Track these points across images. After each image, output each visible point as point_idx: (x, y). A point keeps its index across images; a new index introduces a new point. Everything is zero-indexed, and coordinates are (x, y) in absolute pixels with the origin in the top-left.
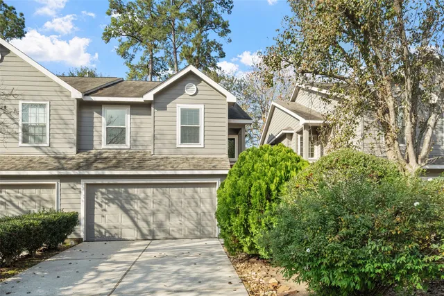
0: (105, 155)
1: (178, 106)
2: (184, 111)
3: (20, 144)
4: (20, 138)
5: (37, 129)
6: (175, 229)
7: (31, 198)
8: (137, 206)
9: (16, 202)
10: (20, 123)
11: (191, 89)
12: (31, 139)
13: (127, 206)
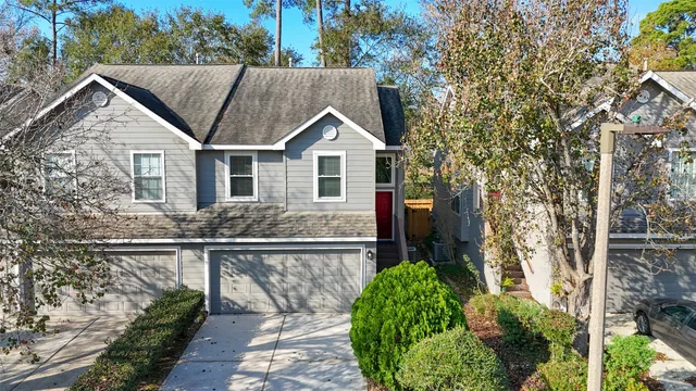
0: (231, 214)
1: (315, 153)
2: (321, 159)
3: (134, 200)
4: (133, 194)
5: (151, 181)
6: (317, 305)
7: (155, 269)
8: (274, 279)
9: (138, 273)
10: (133, 176)
11: (330, 133)
12: (145, 194)
13: (262, 279)
